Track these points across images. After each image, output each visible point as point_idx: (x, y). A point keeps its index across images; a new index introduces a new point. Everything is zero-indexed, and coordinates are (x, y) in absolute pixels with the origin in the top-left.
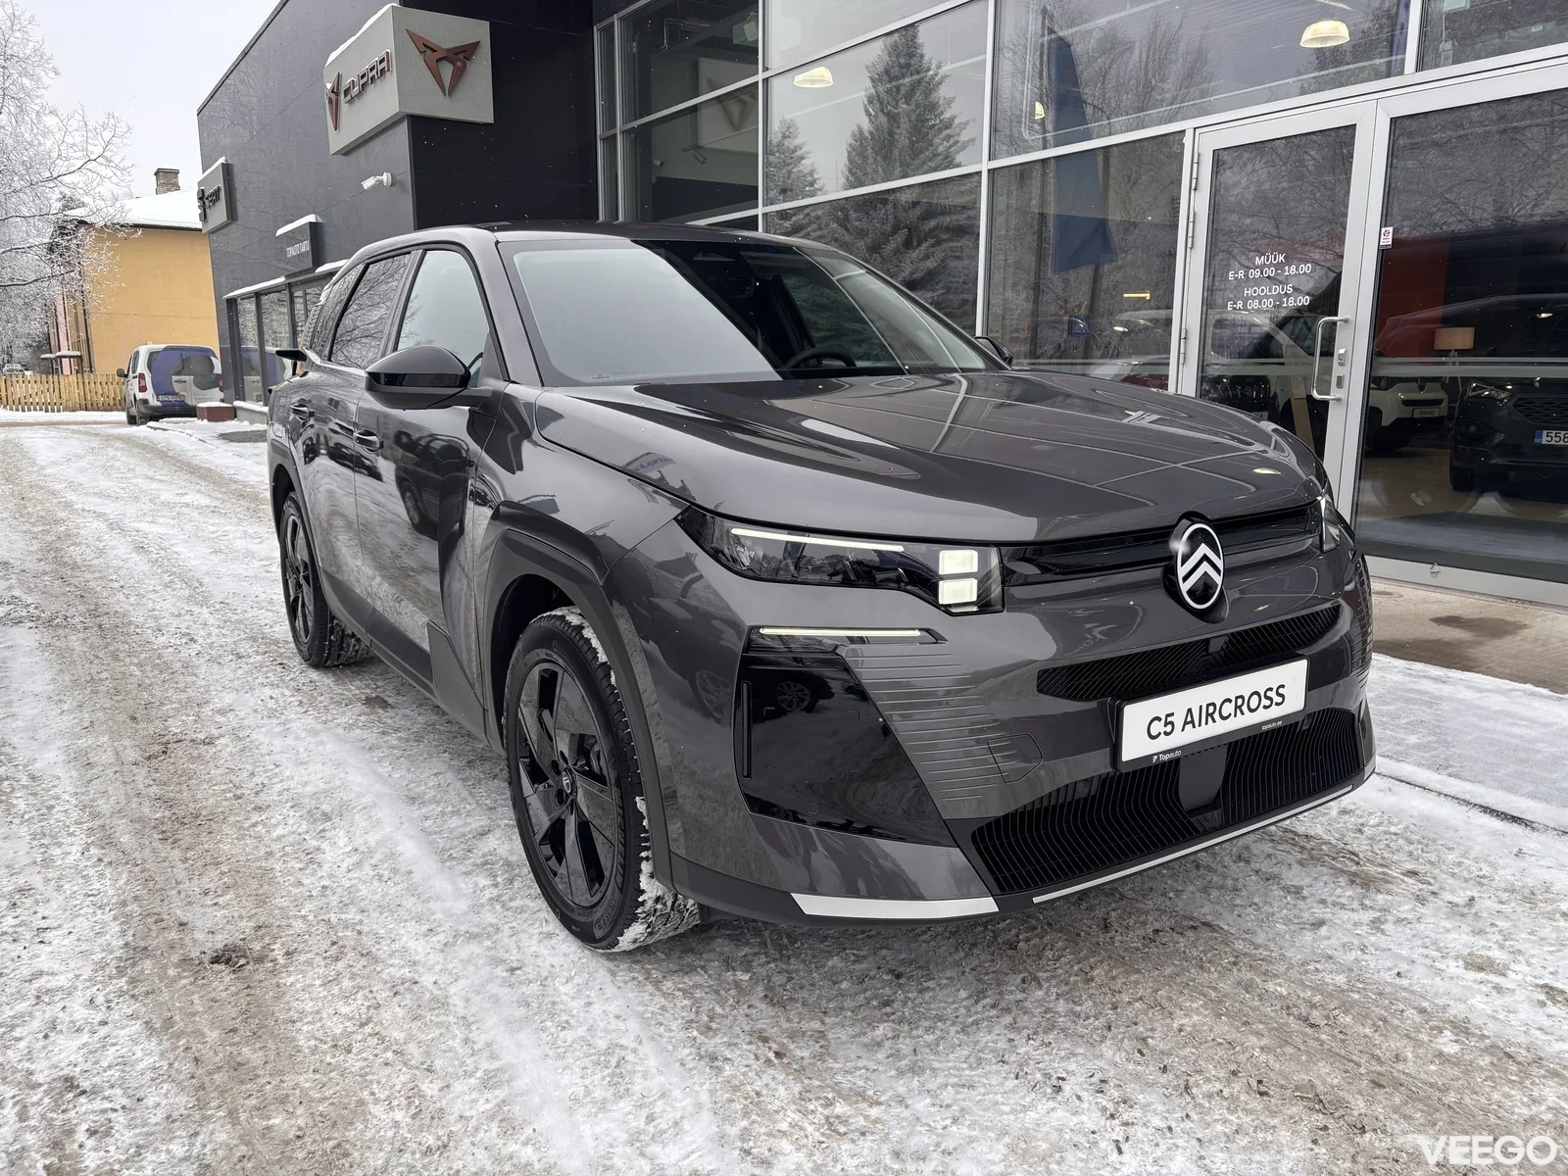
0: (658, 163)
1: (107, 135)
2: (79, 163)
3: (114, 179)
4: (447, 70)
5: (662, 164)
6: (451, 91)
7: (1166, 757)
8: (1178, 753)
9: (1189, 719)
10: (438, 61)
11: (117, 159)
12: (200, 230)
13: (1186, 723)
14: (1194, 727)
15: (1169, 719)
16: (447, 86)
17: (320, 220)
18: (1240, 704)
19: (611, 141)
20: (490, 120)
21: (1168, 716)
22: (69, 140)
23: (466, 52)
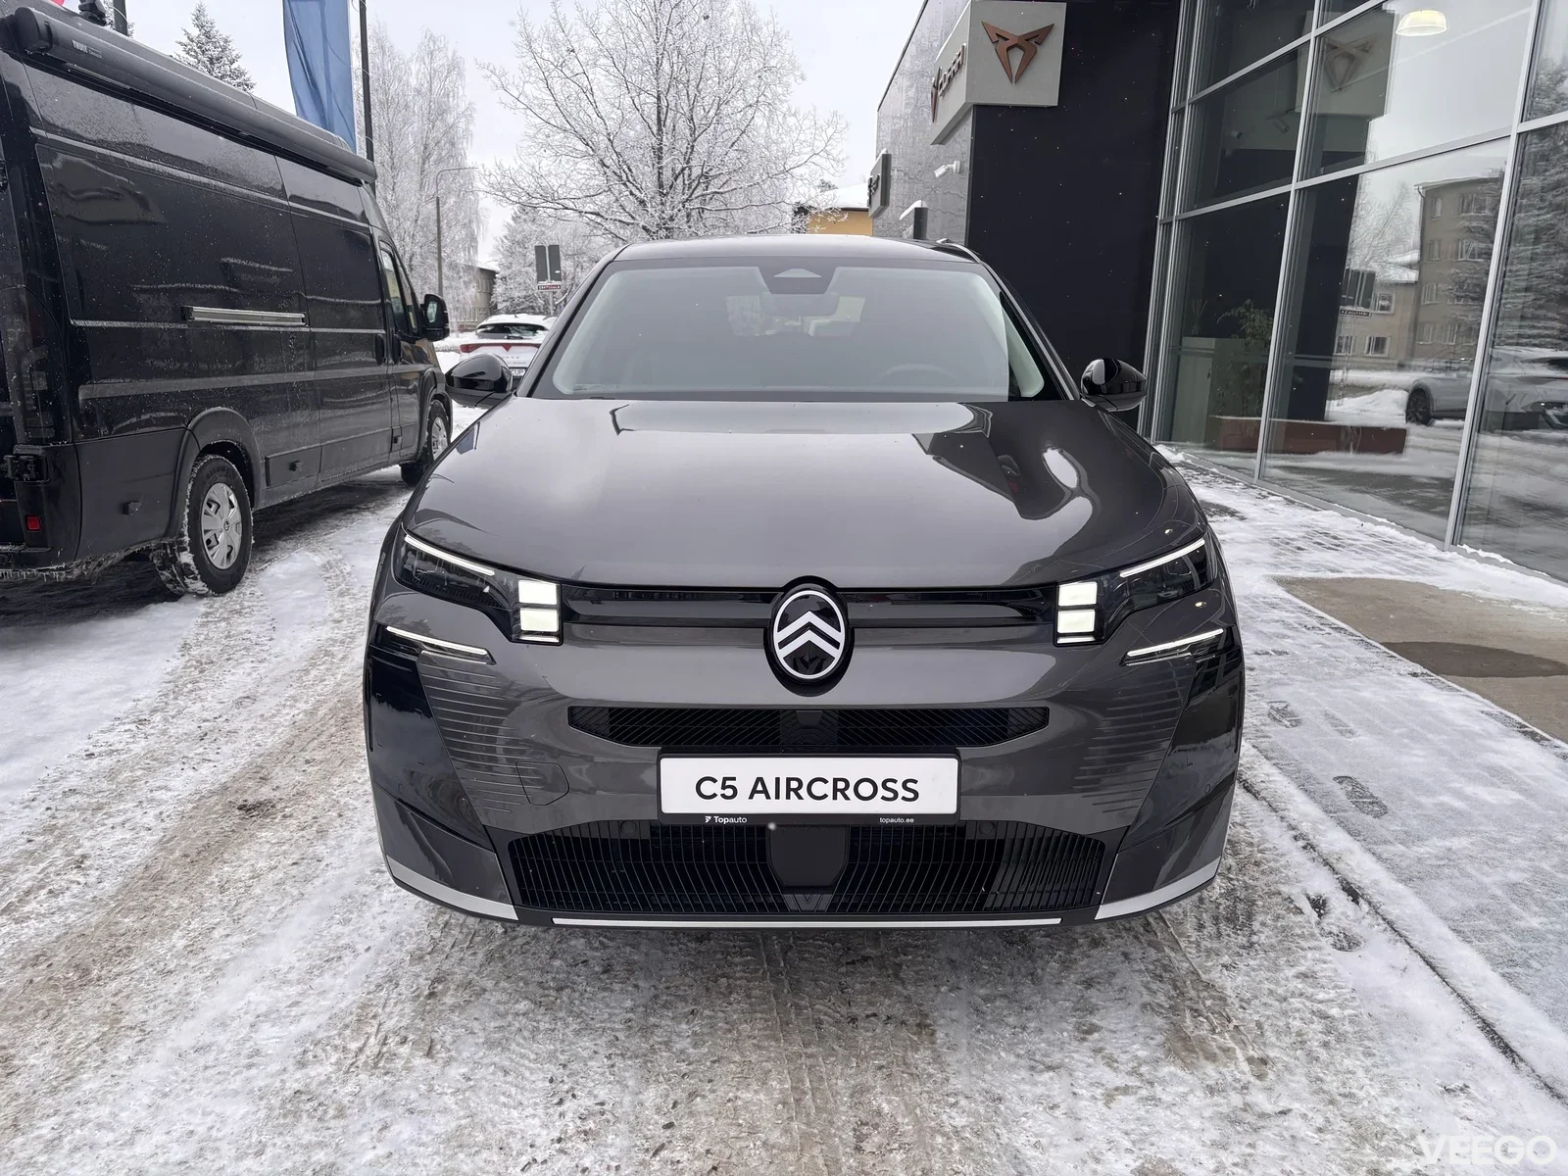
0: (1235, 134)
1: (830, 131)
2: (806, 157)
3: (832, 171)
4: (1017, 58)
5: (1239, 135)
6: (1016, 78)
7: (725, 821)
8: (744, 821)
9: (760, 788)
10: (1008, 49)
11: (834, 153)
12: (867, 210)
13: (754, 791)
14: (768, 797)
15: (728, 783)
16: (1014, 74)
17: (925, 206)
18: (840, 788)
19: (1180, 112)
20: (1055, 103)
21: (725, 779)
22: (802, 137)
23: (1038, 37)
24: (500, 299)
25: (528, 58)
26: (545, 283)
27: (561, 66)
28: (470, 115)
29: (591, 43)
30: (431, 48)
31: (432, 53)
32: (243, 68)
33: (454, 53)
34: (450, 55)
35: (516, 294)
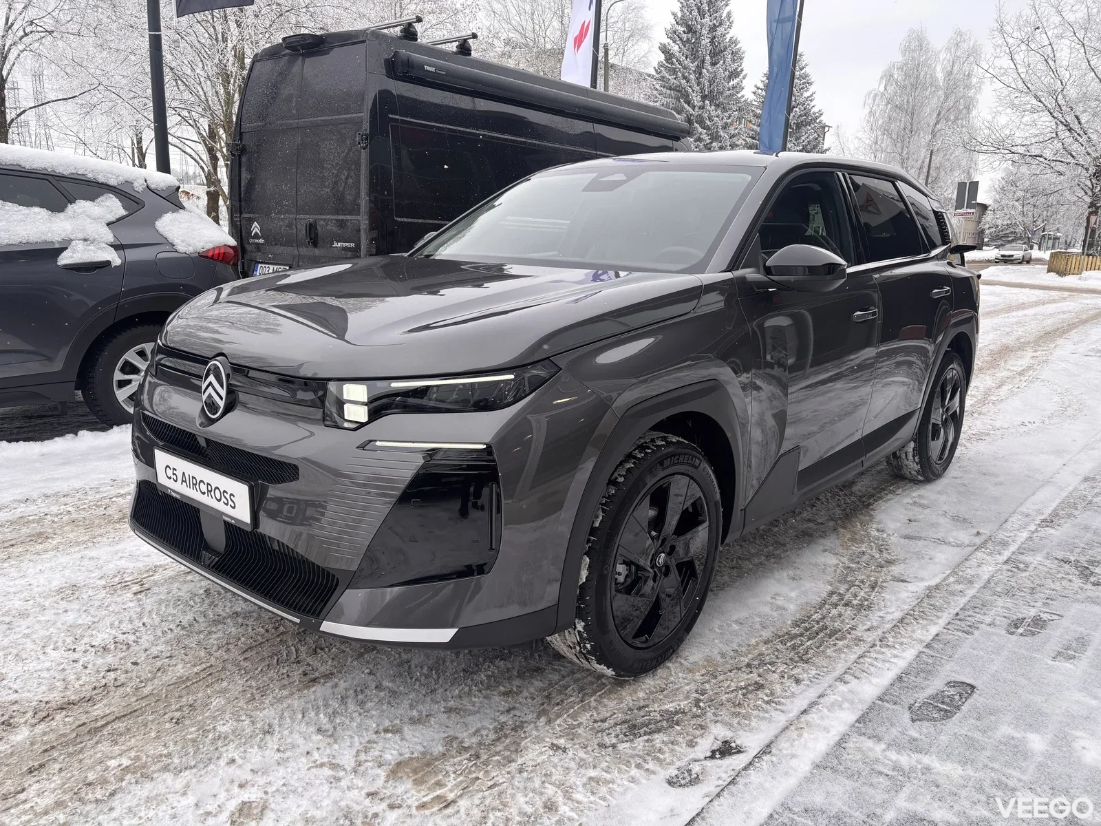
24: (987, 226)
25: (998, 39)
26: (963, 211)
27: (1026, 41)
28: (980, 87)
29: (1057, 19)
30: (958, 39)
31: (957, 44)
32: (807, 72)
33: (976, 42)
34: (972, 44)
35: (999, 222)
